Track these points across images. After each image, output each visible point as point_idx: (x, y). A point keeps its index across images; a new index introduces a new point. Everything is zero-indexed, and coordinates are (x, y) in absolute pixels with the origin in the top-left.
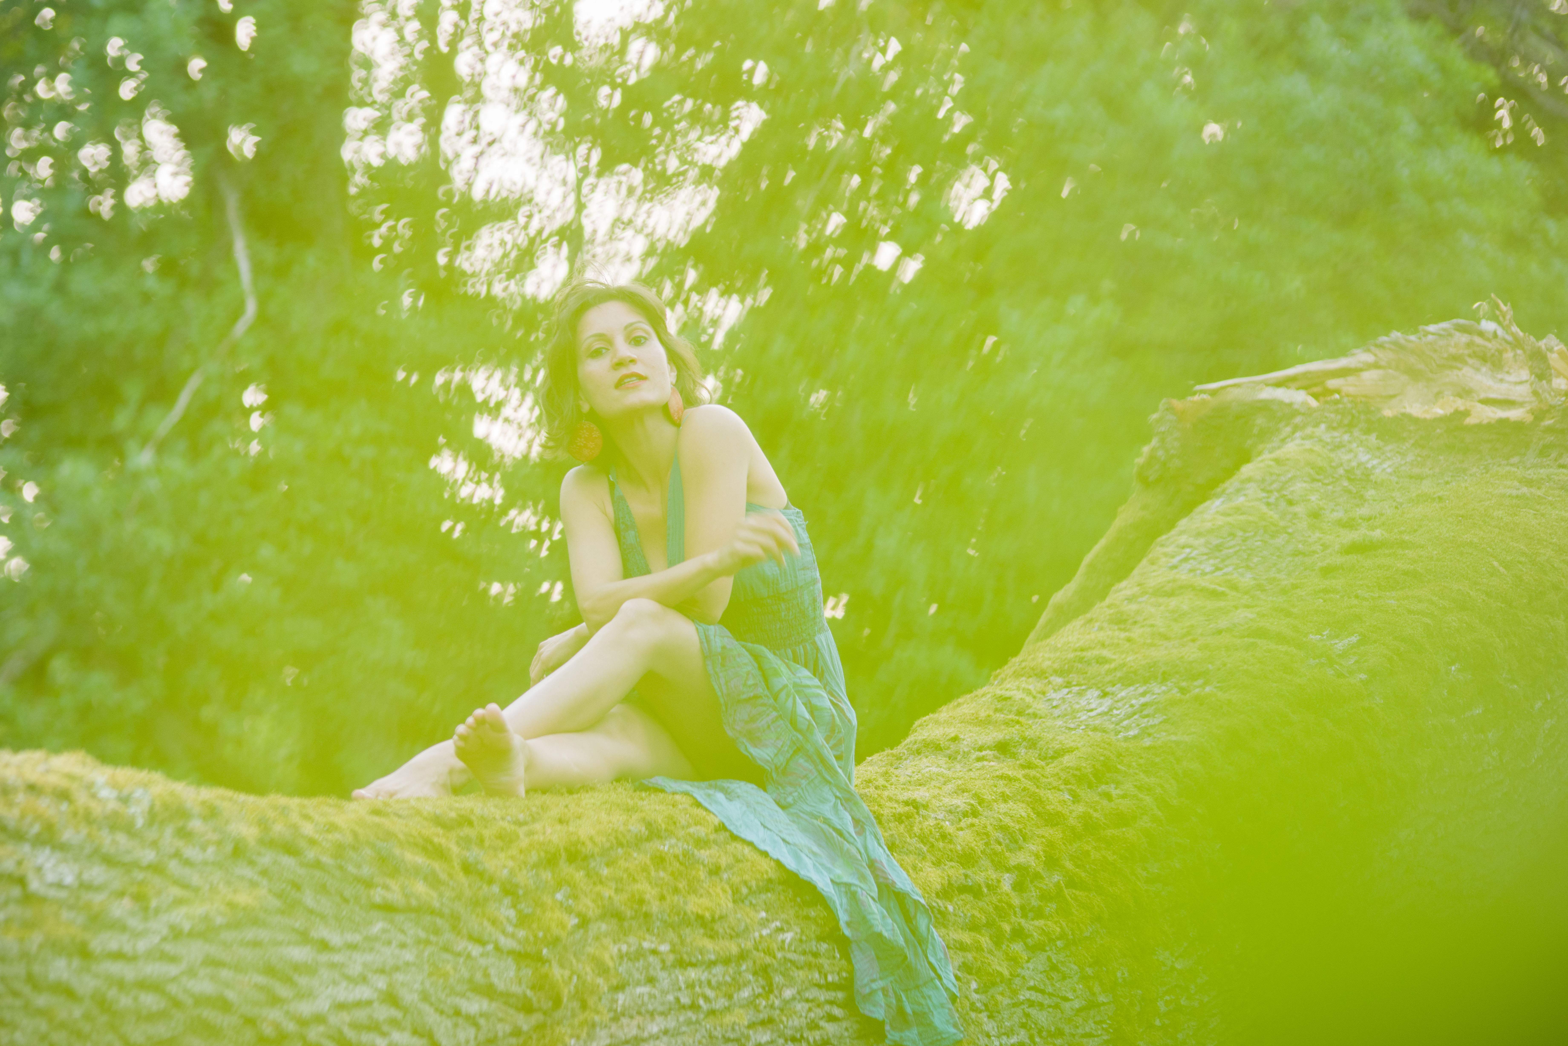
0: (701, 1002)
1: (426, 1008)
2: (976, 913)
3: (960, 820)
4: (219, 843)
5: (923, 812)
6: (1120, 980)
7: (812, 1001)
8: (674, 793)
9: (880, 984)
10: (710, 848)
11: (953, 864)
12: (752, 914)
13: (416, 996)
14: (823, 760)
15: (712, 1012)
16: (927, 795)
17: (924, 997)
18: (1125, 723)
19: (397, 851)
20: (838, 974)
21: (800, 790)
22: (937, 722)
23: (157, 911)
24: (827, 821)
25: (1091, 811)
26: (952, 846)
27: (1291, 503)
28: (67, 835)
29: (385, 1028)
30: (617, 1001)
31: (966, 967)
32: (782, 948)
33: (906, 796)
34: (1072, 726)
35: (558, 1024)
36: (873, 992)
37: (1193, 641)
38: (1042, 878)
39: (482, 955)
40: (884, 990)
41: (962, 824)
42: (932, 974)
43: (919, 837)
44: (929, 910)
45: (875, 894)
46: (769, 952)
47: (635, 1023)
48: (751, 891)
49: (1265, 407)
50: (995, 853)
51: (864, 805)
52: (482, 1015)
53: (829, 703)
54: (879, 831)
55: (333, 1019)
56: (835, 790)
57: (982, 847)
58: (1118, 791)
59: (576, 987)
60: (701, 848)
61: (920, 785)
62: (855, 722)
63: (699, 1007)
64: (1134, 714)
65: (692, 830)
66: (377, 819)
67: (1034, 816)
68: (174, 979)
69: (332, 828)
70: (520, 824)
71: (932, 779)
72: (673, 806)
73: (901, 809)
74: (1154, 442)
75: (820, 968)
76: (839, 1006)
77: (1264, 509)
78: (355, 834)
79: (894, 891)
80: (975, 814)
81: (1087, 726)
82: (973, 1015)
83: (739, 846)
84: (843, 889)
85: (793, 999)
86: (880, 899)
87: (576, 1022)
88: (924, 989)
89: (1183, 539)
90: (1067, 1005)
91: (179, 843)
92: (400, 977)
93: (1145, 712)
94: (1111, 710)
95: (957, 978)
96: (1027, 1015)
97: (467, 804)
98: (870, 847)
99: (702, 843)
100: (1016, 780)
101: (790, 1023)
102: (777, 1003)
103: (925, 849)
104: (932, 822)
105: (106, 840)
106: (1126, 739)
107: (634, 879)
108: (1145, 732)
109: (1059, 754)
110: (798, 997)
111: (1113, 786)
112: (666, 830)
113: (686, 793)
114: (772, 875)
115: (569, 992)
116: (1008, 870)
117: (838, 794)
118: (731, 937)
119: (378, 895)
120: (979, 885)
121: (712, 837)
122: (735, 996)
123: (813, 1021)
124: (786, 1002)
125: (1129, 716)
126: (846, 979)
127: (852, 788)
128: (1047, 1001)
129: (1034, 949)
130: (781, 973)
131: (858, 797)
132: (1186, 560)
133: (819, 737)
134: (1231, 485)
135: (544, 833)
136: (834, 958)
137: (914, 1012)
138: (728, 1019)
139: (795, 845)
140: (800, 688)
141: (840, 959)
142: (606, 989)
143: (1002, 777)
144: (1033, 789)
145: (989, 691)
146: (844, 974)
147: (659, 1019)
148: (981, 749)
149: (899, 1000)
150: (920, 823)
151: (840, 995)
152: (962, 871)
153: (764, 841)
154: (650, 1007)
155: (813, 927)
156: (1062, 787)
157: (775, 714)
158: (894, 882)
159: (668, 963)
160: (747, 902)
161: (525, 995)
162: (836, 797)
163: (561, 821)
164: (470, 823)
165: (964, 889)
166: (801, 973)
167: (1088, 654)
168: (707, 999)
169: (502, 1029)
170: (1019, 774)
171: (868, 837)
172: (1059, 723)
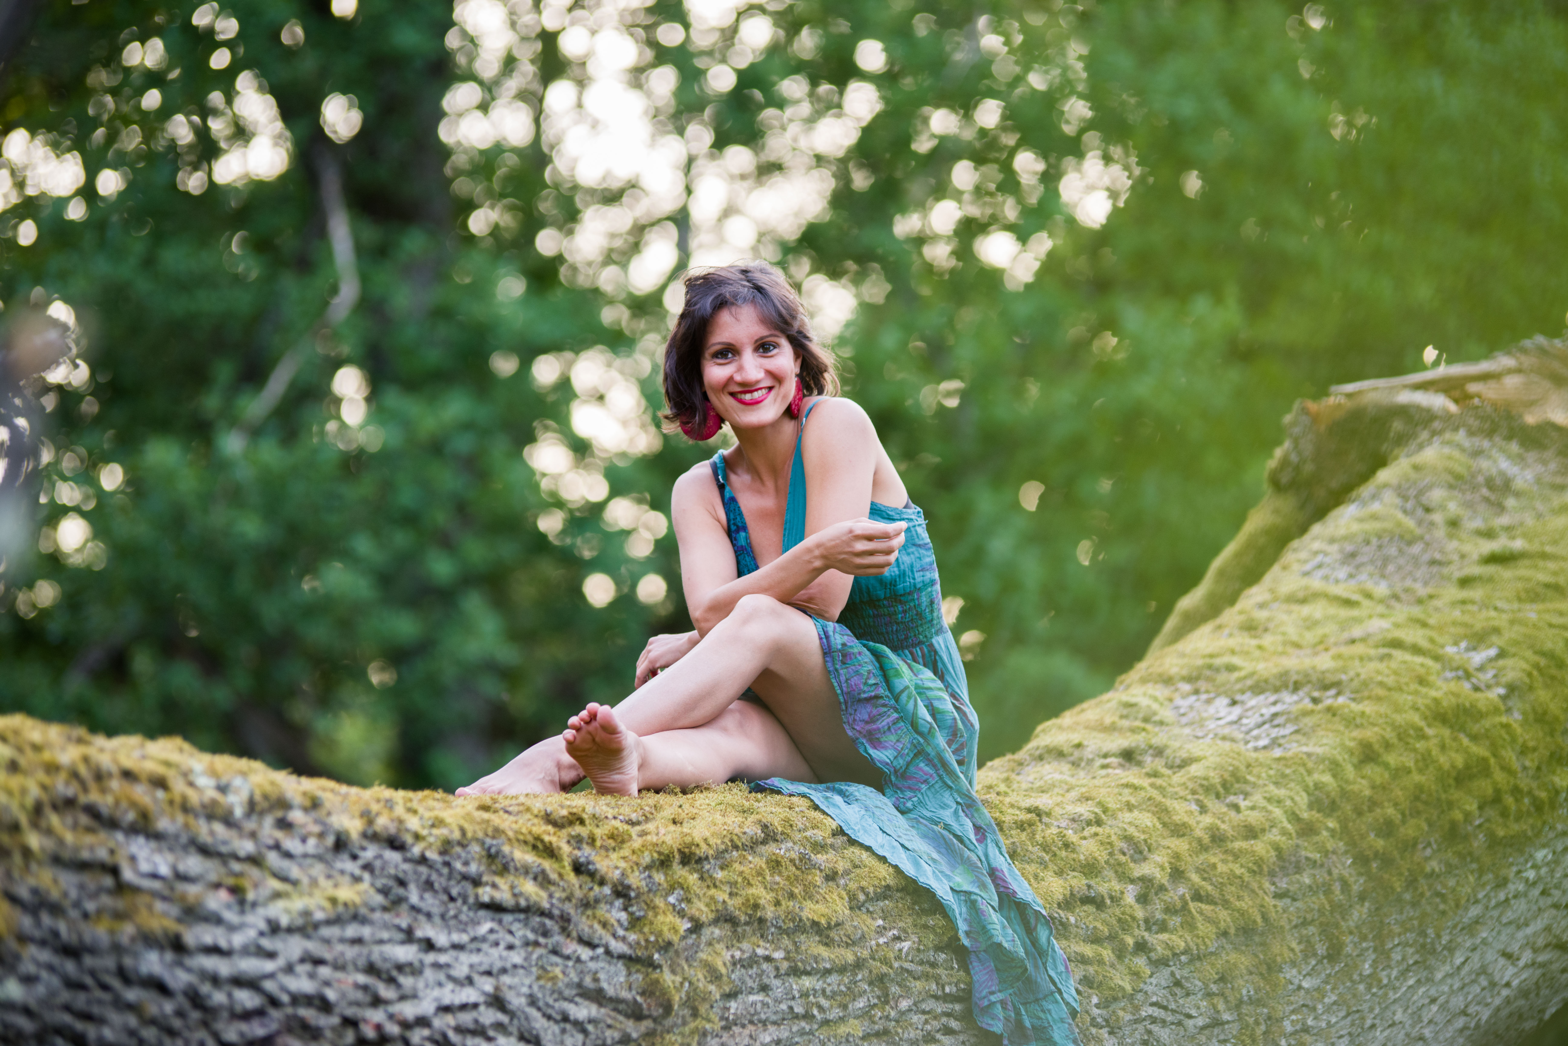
0: (815, 1012)
1: (533, 1012)
2: (1099, 925)
3: (1083, 829)
4: (321, 836)
5: (1045, 819)
6: (1246, 998)
7: (928, 1013)
8: (791, 795)
9: (1000, 996)
10: (827, 853)
11: (1075, 874)
12: (869, 921)
13: (523, 1000)
14: (945, 764)
15: (826, 1022)
16: (1050, 802)
17: (1043, 1011)
18: (1255, 733)
19: (506, 849)
20: (956, 986)
21: (919, 796)
22: (1060, 728)
23: (254, 905)
24: (947, 827)
25: (1219, 822)
26: (1075, 856)
27: (1428, 510)
28: (163, 824)
29: (491, 1033)
30: (728, 1009)
31: (1087, 981)
32: (898, 958)
33: (1028, 803)
34: (1200, 734)
35: (668, 1032)
36: (992, 1004)
37: (1327, 650)
38: (1166, 890)
39: (592, 959)
40: (1003, 1003)
41: (1086, 833)
42: (1053, 988)
43: (1041, 845)
44: (1050, 921)
45: (996, 904)
46: (885, 961)
47: (746, 1032)
48: (869, 899)
49: (1404, 412)
50: (1119, 864)
51: (986, 811)
52: (590, 1022)
53: (951, 707)
54: (1001, 838)
55: (437, 1023)
56: (956, 796)
57: (1106, 857)
58: (1247, 803)
59: (688, 993)
60: (818, 853)
61: (1043, 792)
62: (977, 726)
63: (814, 1016)
64: (1264, 723)
65: (808, 834)
66: (486, 815)
67: (1159, 826)
68: (271, 976)
69: (438, 823)
70: (633, 824)
71: (1054, 786)
72: (790, 808)
73: (1024, 816)
74: (1287, 444)
75: (937, 979)
76: (956, 1019)
77: (1400, 515)
78: (463, 831)
79: (1015, 902)
80: (1099, 823)
81: (1216, 735)
82: (1094, 1031)
83: (857, 850)
84: (963, 898)
85: (910, 1010)
86: (1001, 908)
87: (687, 1030)
88: (1044, 1003)
89: (1316, 545)
90: (1190, 1023)
91: (279, 835)
92: (506, 979)
93: (1276, 722)
94: (1240, 718)
95: (1078, 992)
96: (1149, 1032)
97: (580, 801)
98: (991, 855)
99: (819, 847)
100: (1142, 788)
101: (906, 1035)
102: (893, 1014)
103: (1047, 858)
104: (1054, 830)
105: (204, 830)
106: (1256, 749)
107: (749, 884)
108: (1275, 742)
109: (1185, 763)
110: (914, 1008)
111: (1241, 797)
112: (783, 833)
113: (804, 796)
114: (891, 881)
115: (681, 998)
116: (1132, 881)
117: (959, 800)
118: (847, 945)
119: (485, 894)
120: (1102, 897)
121: (829, 841)
122: (850, 1006)
123: (929, 1033)
124: (902, 1013)
125: (1259, 726)
126: (964, 990)
127: (974, 793)
128: (1170, 1018)
129: (1160, 963)
130: (897, 982)
131: (980, 803)
132: (1320, 566)
133: (941, 740)
134: (1366, 490)
135: (657, 834)
136: (952, 968)
137: (1033, 1026)
138: (842, 1030)
139: (914, 851)
140: (921, 690)
141: (958, 970)
142: (718, 997)
143: (1127, 786)
144: (1159, 798)
145: (1114, 698)
146: (962, 986)
147: (771, 1028)
148: (1105, 756)
149: (1018, 1014)
150: (1043, 831)
151: (957, 1007)
152: (1084, 882)
153: (882, 846)
154: (763, 1016)
155: (932, 936)
156: (1189, 797)
157: (896, 715)
158: (1015, 892)
159: (782, 972)
160: (864, 909)
161: (635, 1000)
162: (958, 803)
163: (674, 822)
164: (582, 822)
165: (1086, 900)
166: (918, 983)
167: (1218, 662)
168: (821, 1008)
169: (611, 1035)
170: (1145, 782)
171: (990, 845)
172: (1187, 731)
